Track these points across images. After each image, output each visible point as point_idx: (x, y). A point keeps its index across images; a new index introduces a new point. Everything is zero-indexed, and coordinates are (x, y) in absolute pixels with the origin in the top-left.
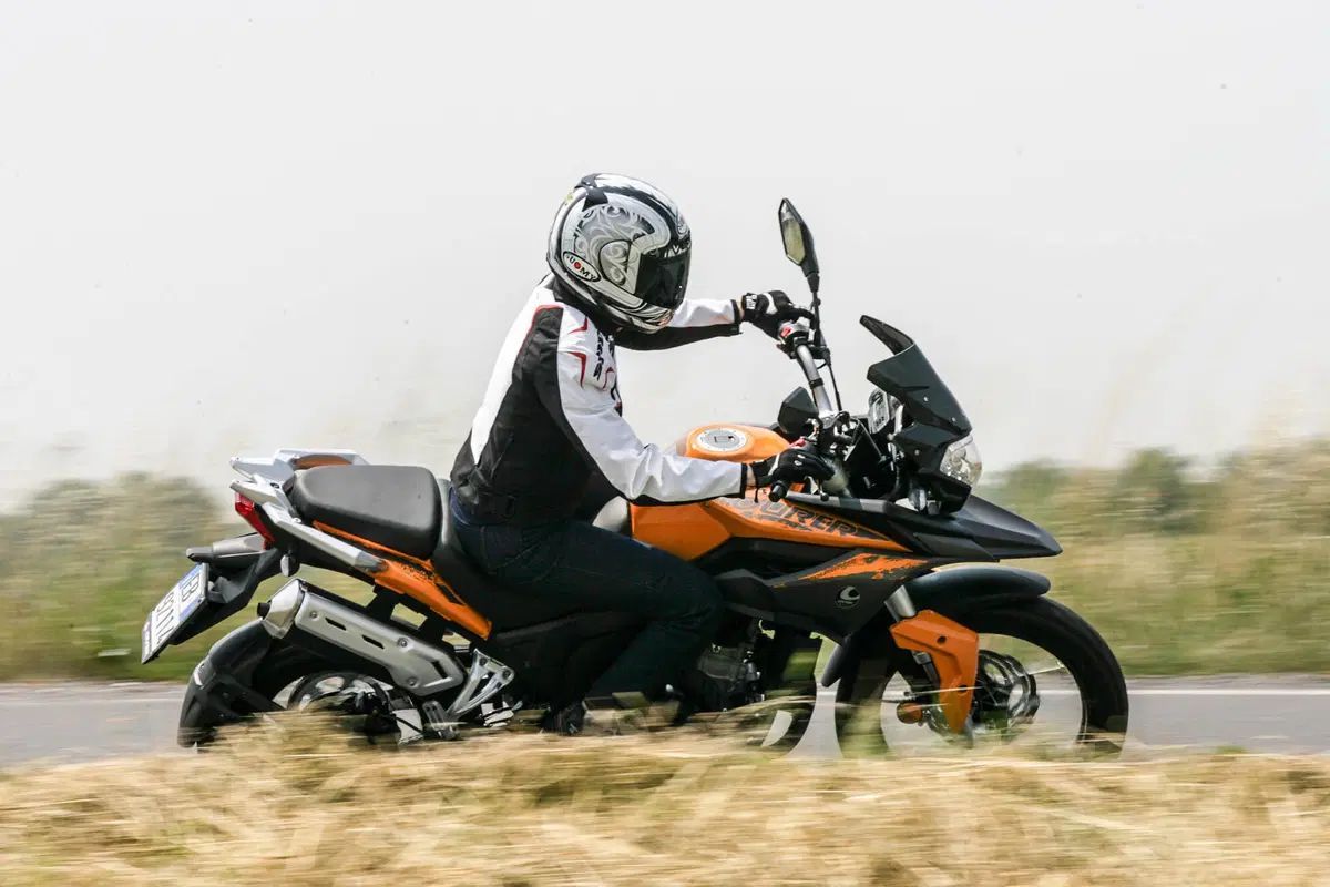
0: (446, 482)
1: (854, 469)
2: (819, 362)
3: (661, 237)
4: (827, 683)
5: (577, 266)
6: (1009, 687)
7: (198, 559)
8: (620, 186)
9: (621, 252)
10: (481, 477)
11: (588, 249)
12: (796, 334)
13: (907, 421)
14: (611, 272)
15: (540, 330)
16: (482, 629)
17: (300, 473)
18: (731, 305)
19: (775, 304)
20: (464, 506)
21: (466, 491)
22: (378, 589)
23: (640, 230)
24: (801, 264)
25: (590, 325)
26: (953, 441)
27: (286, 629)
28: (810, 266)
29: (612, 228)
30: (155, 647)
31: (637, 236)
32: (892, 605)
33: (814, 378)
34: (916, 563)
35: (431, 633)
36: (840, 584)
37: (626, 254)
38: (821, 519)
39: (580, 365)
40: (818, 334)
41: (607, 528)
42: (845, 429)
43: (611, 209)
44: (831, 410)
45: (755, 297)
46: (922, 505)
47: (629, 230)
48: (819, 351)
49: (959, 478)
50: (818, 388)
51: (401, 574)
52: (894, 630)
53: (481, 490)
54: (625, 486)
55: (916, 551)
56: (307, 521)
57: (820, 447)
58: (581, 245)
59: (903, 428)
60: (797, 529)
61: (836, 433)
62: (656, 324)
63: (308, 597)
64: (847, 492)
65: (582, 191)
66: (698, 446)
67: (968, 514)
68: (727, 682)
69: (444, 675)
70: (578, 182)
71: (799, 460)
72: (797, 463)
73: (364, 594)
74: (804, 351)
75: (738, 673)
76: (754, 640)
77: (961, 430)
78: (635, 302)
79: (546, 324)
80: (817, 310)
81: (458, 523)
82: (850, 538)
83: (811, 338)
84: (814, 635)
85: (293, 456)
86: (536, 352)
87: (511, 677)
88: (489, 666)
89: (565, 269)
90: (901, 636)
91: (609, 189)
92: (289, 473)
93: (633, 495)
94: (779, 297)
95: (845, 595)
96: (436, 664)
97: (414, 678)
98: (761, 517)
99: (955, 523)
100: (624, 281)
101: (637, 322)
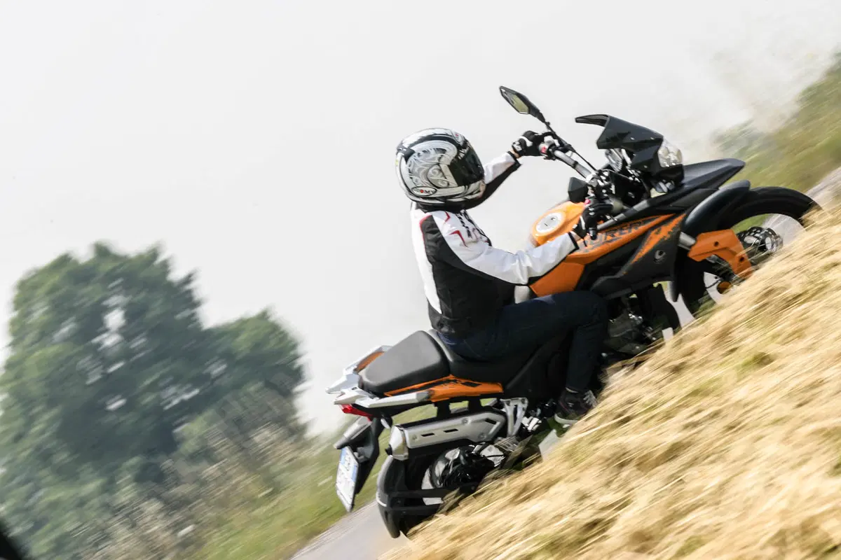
0: (432, 331)
1: (621, 195)
2: (569, 153)
3: (451, 151)
4: (675, 299)
5: (422, 191)
6: (763, 242)
7: (341, 447)
8: (416, 140)
9: (437, 171)
10: (448, 318)
11: (421, 181)
12: (549, 148)
13: (630, 154)
14: (440, 184)
15: (427, 232)
16: (498, 389)
17: (362, 373)
18: (509, 155)
19: (529, 139)
20: (448, 336)
21: (445, 329)
22: (436, 404)
23: (439, 155)
24: (529, 113)
25: (450, 214)
26: (658, 149)
27: (407, 454)
28: (534, 111)
29: (426, 163)
30: (350, 501)
31: (440, 158)
32: (683, 244)
33: (572, 163)
34: (680, 218)
35: (475, 408)
36: (652, 252)
37: (440, 170)
38: (622, 229)
39: (458, 237)
40: (560, 141)
41: (523, 301)
42: (603, 178)
43: (419, 154)
44: (590, 173)
45: (518, 143)
46: (665, 190)
47: (434, 159)
48: (566, 148)
49: (674, 164)
50: (578, 167)
51: (441, 390)
52: (691, 255)
53: (451, 324)
54: (519, 280)
55: (677, 213)
56: (381, 396)
57: (599, 197)
58: (417, 181)
59: (631, 159)
60: (614, 242)
61: (601, 184)
62: (479, 191)
63: (406, 432)
64: (625, 207)
65: (400, 154)
66: (539, 233)
67: (689, 177)
68: (630, 333)
69: (494, 423)
70: (396, 151)
71: (591, 212)
72: (591, 214)
73: (431, 411)
74: (558, 153)
75: (632, 325)
76: (628, 304)
77: (659, 140)
78: (461, 189)
79: (429, 228)
80: (551, 129)
81: (451, 346)
82: (642, 228)
83: (558, 144)
84: (655, 285)
85: (353, 368)
86: (433, 244)
87: (526, 401)
88: (513, 404)
89: (418, 197)
90: (696, 255)
91: (412, 145)
92: (356, 377)
93: (525, 281)
94: (530, 135)
95: (658, 257)
96: (488, 420)
97: (482, 434)
98: (592, 249)
99: (686, 186)
100: (448, 184)
101: (469, 197)
